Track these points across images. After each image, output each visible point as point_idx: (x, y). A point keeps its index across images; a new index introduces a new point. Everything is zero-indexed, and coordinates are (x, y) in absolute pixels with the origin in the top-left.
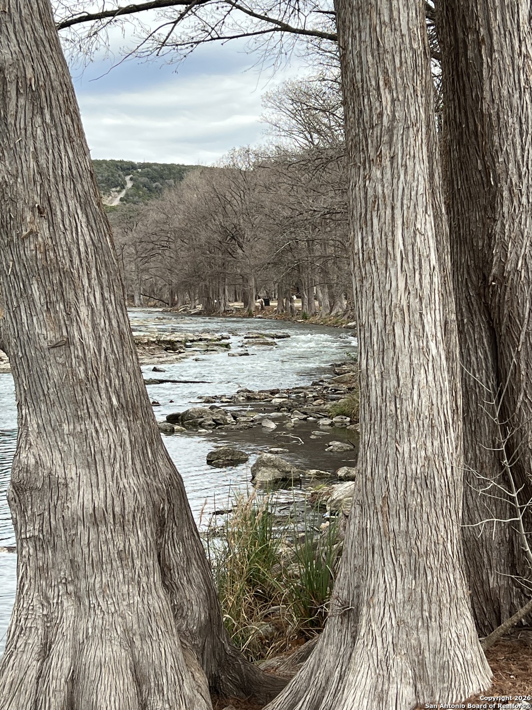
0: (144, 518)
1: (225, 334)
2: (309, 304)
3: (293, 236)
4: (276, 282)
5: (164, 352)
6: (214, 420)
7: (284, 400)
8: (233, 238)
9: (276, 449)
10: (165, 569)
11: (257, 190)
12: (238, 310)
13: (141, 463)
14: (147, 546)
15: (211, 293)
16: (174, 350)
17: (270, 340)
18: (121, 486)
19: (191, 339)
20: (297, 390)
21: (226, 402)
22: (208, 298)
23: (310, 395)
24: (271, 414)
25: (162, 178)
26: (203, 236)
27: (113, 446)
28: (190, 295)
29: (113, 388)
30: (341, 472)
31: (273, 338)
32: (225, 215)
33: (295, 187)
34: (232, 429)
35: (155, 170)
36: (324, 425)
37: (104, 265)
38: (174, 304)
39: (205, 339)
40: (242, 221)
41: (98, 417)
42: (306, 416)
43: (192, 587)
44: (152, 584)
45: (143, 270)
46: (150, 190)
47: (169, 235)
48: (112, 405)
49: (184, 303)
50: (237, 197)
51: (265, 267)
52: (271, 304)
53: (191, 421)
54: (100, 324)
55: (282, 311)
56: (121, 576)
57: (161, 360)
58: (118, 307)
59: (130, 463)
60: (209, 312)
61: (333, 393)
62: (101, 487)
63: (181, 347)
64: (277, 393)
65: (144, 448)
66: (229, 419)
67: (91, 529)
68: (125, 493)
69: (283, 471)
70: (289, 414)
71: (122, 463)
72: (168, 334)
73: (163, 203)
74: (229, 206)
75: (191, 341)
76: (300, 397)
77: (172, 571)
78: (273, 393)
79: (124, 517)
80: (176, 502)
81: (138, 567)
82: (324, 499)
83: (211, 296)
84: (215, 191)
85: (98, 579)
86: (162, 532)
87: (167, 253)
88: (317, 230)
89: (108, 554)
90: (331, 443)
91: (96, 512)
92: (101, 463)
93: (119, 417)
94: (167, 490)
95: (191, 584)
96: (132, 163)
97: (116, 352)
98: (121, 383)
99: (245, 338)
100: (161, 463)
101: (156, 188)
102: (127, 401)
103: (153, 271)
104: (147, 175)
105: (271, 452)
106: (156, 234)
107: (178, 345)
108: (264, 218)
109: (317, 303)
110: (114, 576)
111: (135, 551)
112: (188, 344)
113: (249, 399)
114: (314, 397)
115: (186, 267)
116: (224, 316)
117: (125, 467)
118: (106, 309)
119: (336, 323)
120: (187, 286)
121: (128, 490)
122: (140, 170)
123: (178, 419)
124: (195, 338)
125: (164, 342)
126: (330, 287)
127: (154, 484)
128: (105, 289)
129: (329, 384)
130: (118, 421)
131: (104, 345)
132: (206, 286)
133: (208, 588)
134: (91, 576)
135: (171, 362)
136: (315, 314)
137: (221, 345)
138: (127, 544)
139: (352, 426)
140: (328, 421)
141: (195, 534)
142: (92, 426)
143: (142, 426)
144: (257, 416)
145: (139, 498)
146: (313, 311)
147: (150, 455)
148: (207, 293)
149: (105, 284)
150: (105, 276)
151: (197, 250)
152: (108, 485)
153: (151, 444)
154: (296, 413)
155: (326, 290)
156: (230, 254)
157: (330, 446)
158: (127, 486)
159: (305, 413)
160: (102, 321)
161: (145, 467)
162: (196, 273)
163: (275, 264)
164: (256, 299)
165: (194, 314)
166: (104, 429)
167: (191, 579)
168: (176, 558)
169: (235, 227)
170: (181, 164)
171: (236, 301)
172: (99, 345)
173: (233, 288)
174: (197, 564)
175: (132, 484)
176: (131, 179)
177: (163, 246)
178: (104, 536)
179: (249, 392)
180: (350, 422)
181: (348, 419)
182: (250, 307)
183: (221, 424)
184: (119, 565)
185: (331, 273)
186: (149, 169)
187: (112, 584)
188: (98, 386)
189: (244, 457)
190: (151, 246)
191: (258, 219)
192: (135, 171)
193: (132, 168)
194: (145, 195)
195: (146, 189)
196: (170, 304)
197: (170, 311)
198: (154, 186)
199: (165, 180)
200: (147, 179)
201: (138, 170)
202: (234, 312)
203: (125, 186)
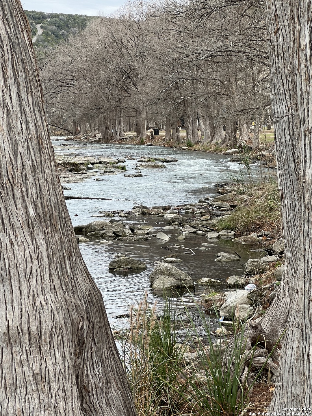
0: (62, 338)
1: (121, 158)
2: (193, 134)
3: (180, 75)
4: (165, 115)
5: (69, 173)
6: (114, 233)
7: (175, 215)
8: (128, 77)
9: (171, 259)
10: (84, 391)
11: (149, 37)
12: (131, 138)
13: (59, 278)
14: (64, 368)
15: (108, 123)
16: (78, 171)
17: (160, 164)
18: (38, 303)
19: (92, 162)
20: (185, 207)
21: (124, 217)
22: (106, 128)
23: (198, 212)
24: (164, 228)
25: (67, 26)
26: (103, 75)
27: (29, 260)
28: (90, 125)
29: (30, 197)
30: (231, 280)
31: (163, 162)
32: (122, 57)
33: (182, 34)
34: (130, 240)
35: (62, 19)
36: (211, 238)
37: (20, 63)
38: (77, 133)
39: (104, 163)
40: (135, 63)
41: (13, 229)
42: (195, 230)
43: (111, 410)
44: (70, 409)
45: (51, 104)
46: (57, 36)
47: (73, 74)
48: (28, 216)
49: (86, 132)
50: (132, 42)
51: (155, 102)
52: (160, 133)
53: (93, 233)
54: (16, 127)
55: (170, 140)
56: (37, 401)
57: (67, 179)
58: (36, 109)
59: (48, 278)
60: (107, 140)
61: (218, 210)
62: (16, 304)
63: (84, 169)
64: (169, 209)
65: (63, 262)
66: (127, 232)
67: (5, 350)
68: (41, 311)
69: (178, 279)
70: (180, 228)
71: (39, 278)
72: (72, 157)
73: (69, 47)
74: (125, 50)
75: (92, 164)
76: (189, 213)
77: (91, 394)
78: (165, 209)
79: (40, 337)
80: (96, 320)
81: (54, 392)
82: (217, 305)
83: (109, 126)
84: (113, 36)
85: (11, 404)
86: (81, 353)
87: (72, 90)
88: (200, 70)
89: (22, 376)
90: (219, 254)
91: (11, 331)
92: (17, 278)
93: (36, 229)
94: (87, 307)
95: (110, 406)
96: (42, 13)
97: (34, 158)
98: (38, 191)
99: (139, 162)
100: (80, 279)
101: (62, 35)
102: (45, 212)
103: (59, 105)
104: (55, 24)
105: (166, 262)
106: (62, 73)
107: (81, 167)
108: (155, 60)
109: (199, 133)
110: (28, 400)
111: (52, 374)
112: (89, 166)
113: (143, 214)
114: (201, 213)
115: (88, 102)
116: (120, 143)
117: (42, 283)
118: (23, 112)
119: (216, 150)
120: (88, 117)
121: (45, 307)
122: (49, 20)
123: (82, 231)
124: (96, 161)
125: (69, 164)
126: (211, 119)
127: (73, 301)
128: (23, 89)
129: (214, 201)
130: (35, 233)
131: (20, 150)
132: (104, 117)
133: (128, 410)
134: (4, 401)
135: (76, 181)
136: (198, 143)
137: (118, 168)
138: (44, 366)
139: (237, 239)
140: (215, 235)
141: (115, 353)
142: (7, 239)
143: (60, 238)
144: (152, 229)
145: (57, 316)
146: (196, 140)
147: (69, 270)
148: (106, 124)
149: (22, 84)
150: (22, 75)
151: (97, 87)
152: (23, 302)
153: (70, 258)
154: (187, 227)
155: (208, 122)
156: (126, 91)
157: (218, 257)
158: (44, 303)
159: (194, 227)
160: (19, 124)
161: (63, 283)
162: (97, 107)
163: (164, 99)
164: (147, 129)
165: (95, 141)
166: (20, 241)
167: (110, 401)
168: (95, 379)
169: (130, 68)
171: (130, 130)
172: (15, 150)
173: (127, 120)
174: (117, 385)
175: (50, 301)
176: (42, 27)
177: (69, 84)
178: (18, 358)
179: (144, 208)
180: (235, 235)
181: (233, 233)
182: (142, 136)
183: (120, 236)
184: (35, 389)
185: (212, 107)
186: (57, 19)
187: (26, 409)
188: (13, 195)
189: (142, 266)
190: (58, 83)
191: (149, 61)
192: (44, 20)
193: (42, 18)
194: (53, 41)
195: (54, 36)
196: (74, 133)
197: (73, 139)
198: (61, 33)
199: (70, 28)
200: (55, 27)
201: (48, 19)
202: (128, 140)
203: (36, 33)
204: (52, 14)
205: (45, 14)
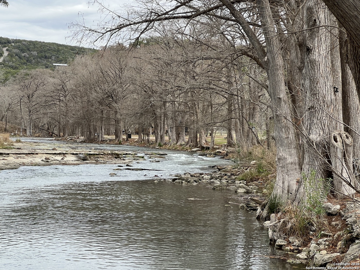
2: (161, 138)
5: (116, 159)
12: (110, 140)
16: (120, 158)
22: (90, 132)
25: (29, 50)
35: (24, 44)
46: (20, 58)
52: (132, 137)
55: (141, 142)
60: (90, 140)
62: (292, 159)
69: (246, 189)
83: (92, 131)
101: (24, 57)
104: (18, 48)
112: (124, 156)
113: (192, 176)
116: (102, 143)
119: (183, 149)
125: (114, 154)
146: (164, 142)
148: (90, 129)
170: (42, 41)
171: (110, 135)
176: (7, 50)
178: (293, 166)
179: (190, 174)
182: (119, 138)
186: (20, 44)
192: (9, 45)
193: (8, 43)
194: (17, 61)
195: (18, 57)
196: (58, 136)
197: (61, 140)
198: (23, 55)
199: (31, 51)
200: (18, 50)
201: (12, 44)
202: (108, 142)
203: (3, 55)
204: (16, 40)
205: (10, 40)
